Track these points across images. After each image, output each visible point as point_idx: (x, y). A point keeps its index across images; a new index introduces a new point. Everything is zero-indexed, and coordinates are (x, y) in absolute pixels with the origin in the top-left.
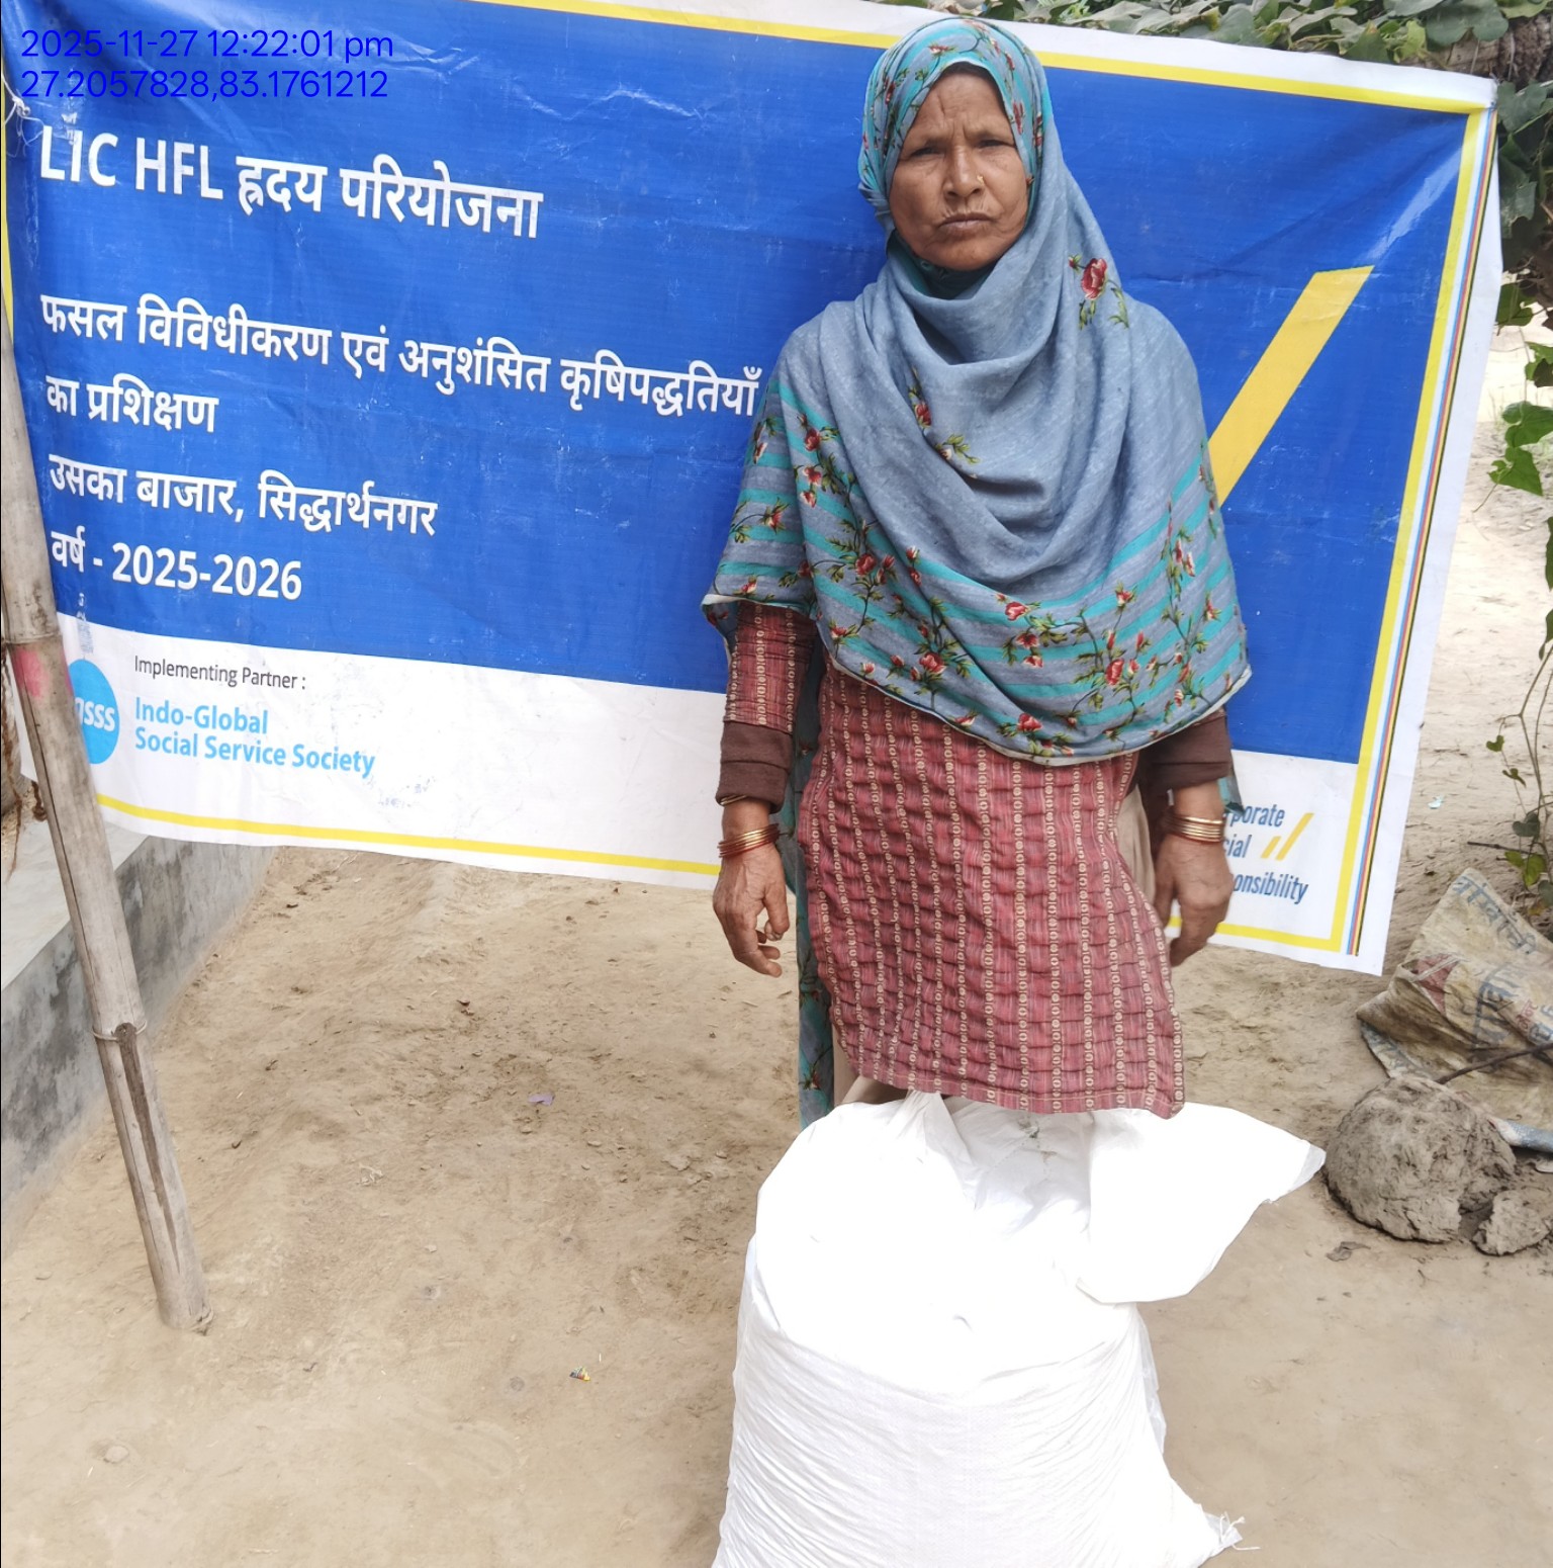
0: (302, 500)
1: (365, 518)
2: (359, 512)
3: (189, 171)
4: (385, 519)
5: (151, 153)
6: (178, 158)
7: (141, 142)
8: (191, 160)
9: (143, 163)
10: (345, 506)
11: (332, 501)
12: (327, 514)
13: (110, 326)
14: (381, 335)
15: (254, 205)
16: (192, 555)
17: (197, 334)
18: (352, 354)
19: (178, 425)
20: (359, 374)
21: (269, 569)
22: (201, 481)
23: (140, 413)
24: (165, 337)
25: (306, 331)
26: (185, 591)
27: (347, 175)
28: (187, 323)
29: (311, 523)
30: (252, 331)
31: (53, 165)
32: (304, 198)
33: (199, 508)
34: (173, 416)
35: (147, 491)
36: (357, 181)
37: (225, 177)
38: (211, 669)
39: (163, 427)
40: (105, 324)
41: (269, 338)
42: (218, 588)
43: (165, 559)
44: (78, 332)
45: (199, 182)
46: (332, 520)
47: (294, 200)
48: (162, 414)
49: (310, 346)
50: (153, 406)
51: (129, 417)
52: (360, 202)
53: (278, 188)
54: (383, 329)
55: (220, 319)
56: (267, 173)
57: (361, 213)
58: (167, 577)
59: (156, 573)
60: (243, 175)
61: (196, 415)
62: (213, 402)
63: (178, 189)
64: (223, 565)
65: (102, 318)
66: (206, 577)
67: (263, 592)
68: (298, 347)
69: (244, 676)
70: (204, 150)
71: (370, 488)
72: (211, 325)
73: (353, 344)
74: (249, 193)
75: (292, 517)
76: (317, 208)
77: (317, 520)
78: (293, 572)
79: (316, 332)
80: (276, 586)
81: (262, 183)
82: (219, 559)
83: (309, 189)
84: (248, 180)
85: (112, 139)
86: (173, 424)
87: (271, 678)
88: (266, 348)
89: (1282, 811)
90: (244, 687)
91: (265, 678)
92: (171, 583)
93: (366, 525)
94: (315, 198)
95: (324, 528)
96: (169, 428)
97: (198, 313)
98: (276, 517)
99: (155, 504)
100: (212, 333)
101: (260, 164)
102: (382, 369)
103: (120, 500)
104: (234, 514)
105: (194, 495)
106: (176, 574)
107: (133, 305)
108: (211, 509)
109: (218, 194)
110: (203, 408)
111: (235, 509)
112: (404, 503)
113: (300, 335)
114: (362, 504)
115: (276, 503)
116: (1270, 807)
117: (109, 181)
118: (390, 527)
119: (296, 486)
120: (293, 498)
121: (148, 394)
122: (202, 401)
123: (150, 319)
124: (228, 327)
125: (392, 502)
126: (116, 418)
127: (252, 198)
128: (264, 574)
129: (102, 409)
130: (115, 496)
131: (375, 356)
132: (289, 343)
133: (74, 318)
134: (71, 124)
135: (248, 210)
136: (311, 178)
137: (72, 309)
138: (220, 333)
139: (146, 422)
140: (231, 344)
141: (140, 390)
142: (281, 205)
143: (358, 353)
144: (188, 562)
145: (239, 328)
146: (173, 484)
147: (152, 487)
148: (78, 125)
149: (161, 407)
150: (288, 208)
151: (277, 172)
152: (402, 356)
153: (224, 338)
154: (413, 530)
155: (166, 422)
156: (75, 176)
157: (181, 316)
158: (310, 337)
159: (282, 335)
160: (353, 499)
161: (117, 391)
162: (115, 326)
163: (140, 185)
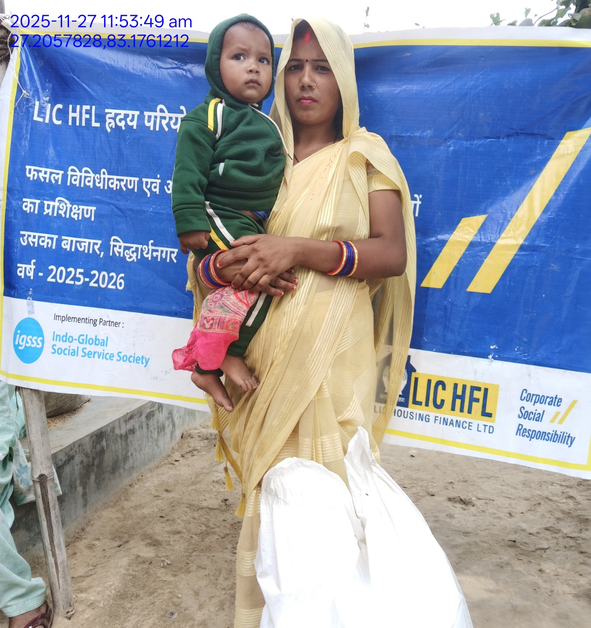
0: (126, 248)
1: (149, 256)
2: (147, 253)
3: (88, 116)
4: (157, 256)
5: (74, 111)
6: (84, 111)
7: (71, 106)
8: (88, 112)
9: (71, 115)
10: (142, 251)
11: (137, 249)
12: (135, 254)
13: (56, 178)
14: (158, 179)
15: (111, 128)
16: (82, 271)
17: (89, 181)
18: (146, 187)
19: (80, 218)
20: (149, 196)
21: (112, 277)
22: (87, 241)
23: (65, 213)
24: (77, 183)
25: (129, 178)
26: (78, 286)
27: (146, 114)
28: (86, 177)
29: (129, 258)
30: (109, 179)
31: (38, 116)
32: (130, 124)
33: (86, 251)
34: (78, 214)
35: (66, 244)
36: (151, 116)
37: (101, 118)
38: (86, 319)
39: (74, 219)
40: (54, 177)
41: (115, 182)
42: (92, 284)
43: (71, 272)
44: (43, 180)
45: (91, 121)
46: (137, 257)
47: (126, 125)
48: (74, 214)
49: (130, 185)
50: (71, 210)
51: (61, 214)
52: (151, 124)
53: (120, 120)
54: (158, 176)
55: (98, 175)
56: (116, 115)
57: (152, 129)
58: (70, 280)
59: (66, 278)
60: (108, 116)
61: (87, 214)
62: (94, 208)
63: (84, 124)
64: (95, 275)
65: (53, 175)
66: (87, 280)
67: (110, 286)
68: (126, 185)
69: (100, 322)
70: (94, 107)
71: (152, 243)
72: (94, 178)
73: (147, 183)
74: (110, 123)
75: (122, 256)
76: (135, 127)
77: (131, 257)
78: (121, 278)
79: (133, 179)
80: (115, 284)
81: (114, 119)
82: (93, 272)
83: (132, 120)
84: (109, 118)
85: (60, 106)
86: (78, 218)
87: (110, 323)
88: (114, 186)
89: (561, 399)
90: (100, 327)
91: (108, 322)
92: (72, 282)
93: (150, 259)
94: (134, 124)
95: (134, 260)
96: (76, 219)
97: (90, 173)
98: (116, 255)
99: (68, 250)
100: (94, 181)
101: (114, 111)
102: (158, 193)
103: (54, 248)
104: (100, 254)
105: (85, 246)
106: (75, 279)
107: (66, 171)
108: (91, 252)
109: (98, 125)
110: (89, 211)
111: (100, 252)
112: (165, 249)
113: (127, 180)
114: (149, 250)
115: (116, 249)
116: (554, 397)
117: (60, 122)
118: (159, 260)
119: (124, 243)
120: (122, 248)
121: (69, 205)
122: (90, 208)
123: (72, 176)
124: (100, 178)
125: (160, 249)
126: (55, 215)
127: (110, 125)
128: (111, 278)
129: (50, 211)
130: (52, 246)
131: (155, 187)
132: (123, 184)
133: (41, 175)
134: (46, 101)
135: (109, 130)
136: (133, 116)
137: (41, 171)
138: (97, 181)
139: (68, 216)
140: (101, 185)
141: (66, 204)
142: (121, 127)
143: (148, 187)
144: (80, 273)
145: (104, 178)
146: (77, 242)
147: (68, 243)
148: (49, 102)
149: (74, 211)
150: (124, 128)
151: (120, 114)
152: (165, 187)
153: (99, 183)
154: (168, 261)
155: (75, 217)
156: (47, 121)
157: (83, 174)
158: (131, 181)
159: (120, 180)
160: (145, 248)
161: (56, 204)
162: (58, 178)
163: (70, 124)
